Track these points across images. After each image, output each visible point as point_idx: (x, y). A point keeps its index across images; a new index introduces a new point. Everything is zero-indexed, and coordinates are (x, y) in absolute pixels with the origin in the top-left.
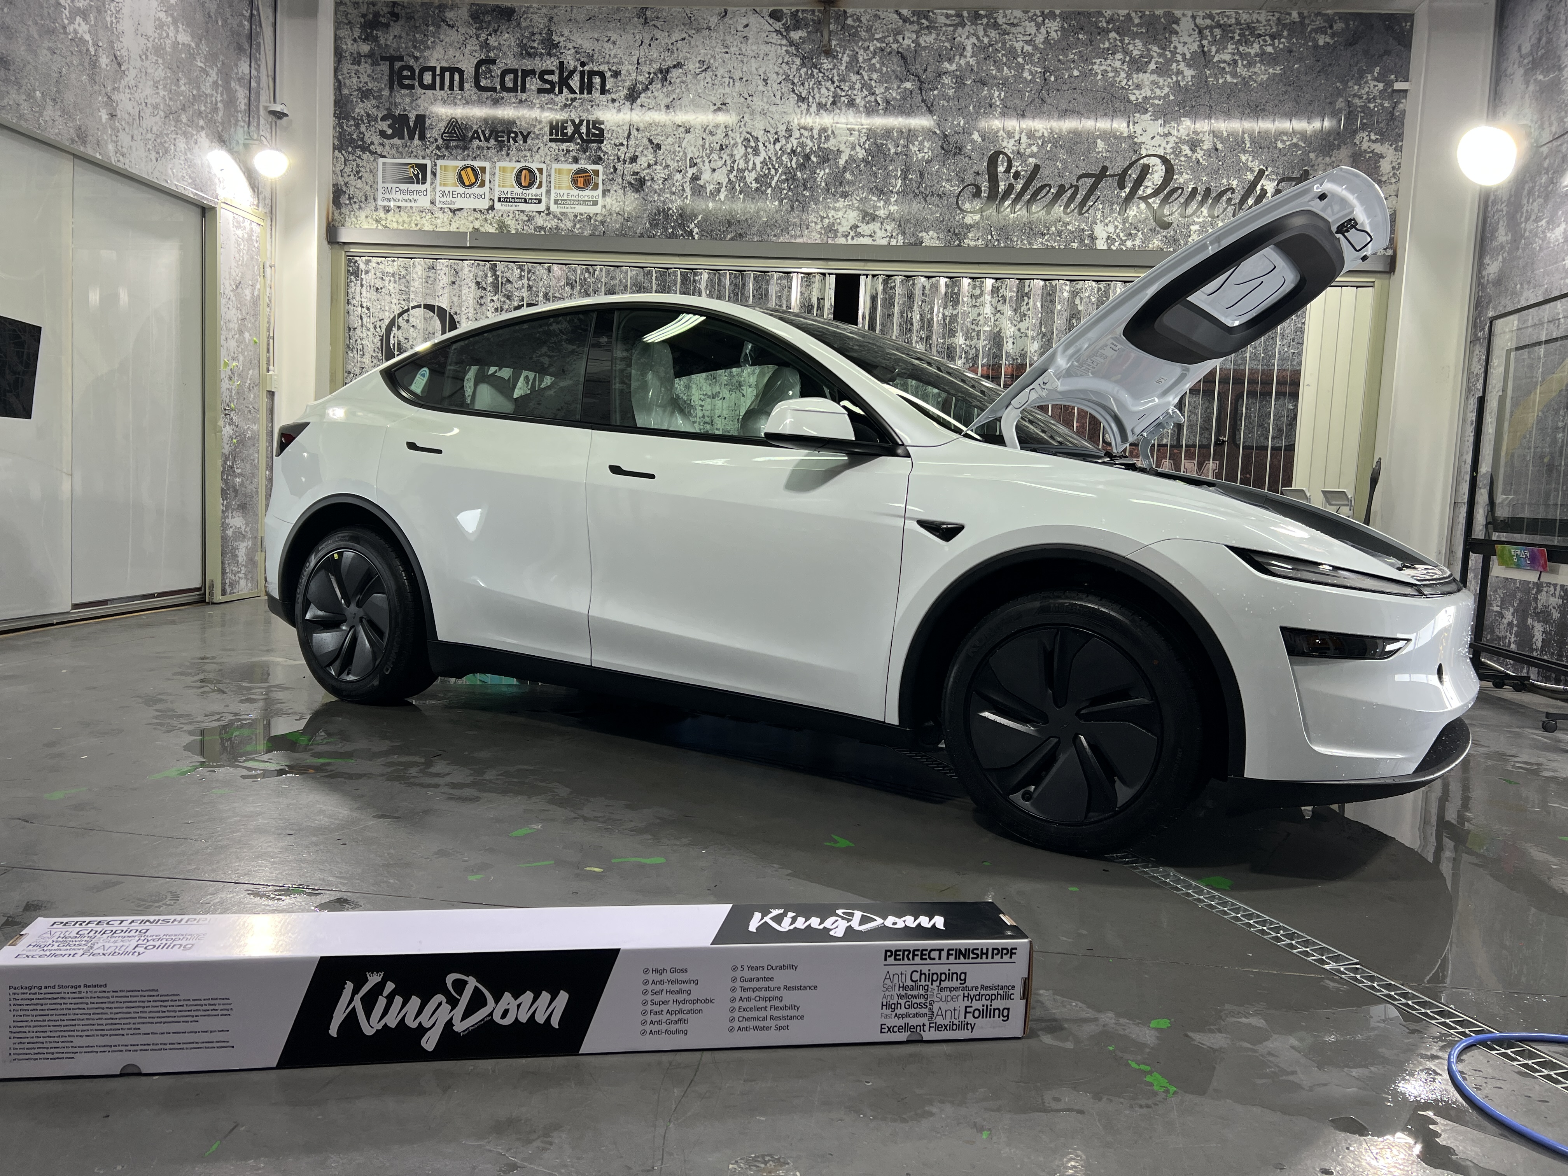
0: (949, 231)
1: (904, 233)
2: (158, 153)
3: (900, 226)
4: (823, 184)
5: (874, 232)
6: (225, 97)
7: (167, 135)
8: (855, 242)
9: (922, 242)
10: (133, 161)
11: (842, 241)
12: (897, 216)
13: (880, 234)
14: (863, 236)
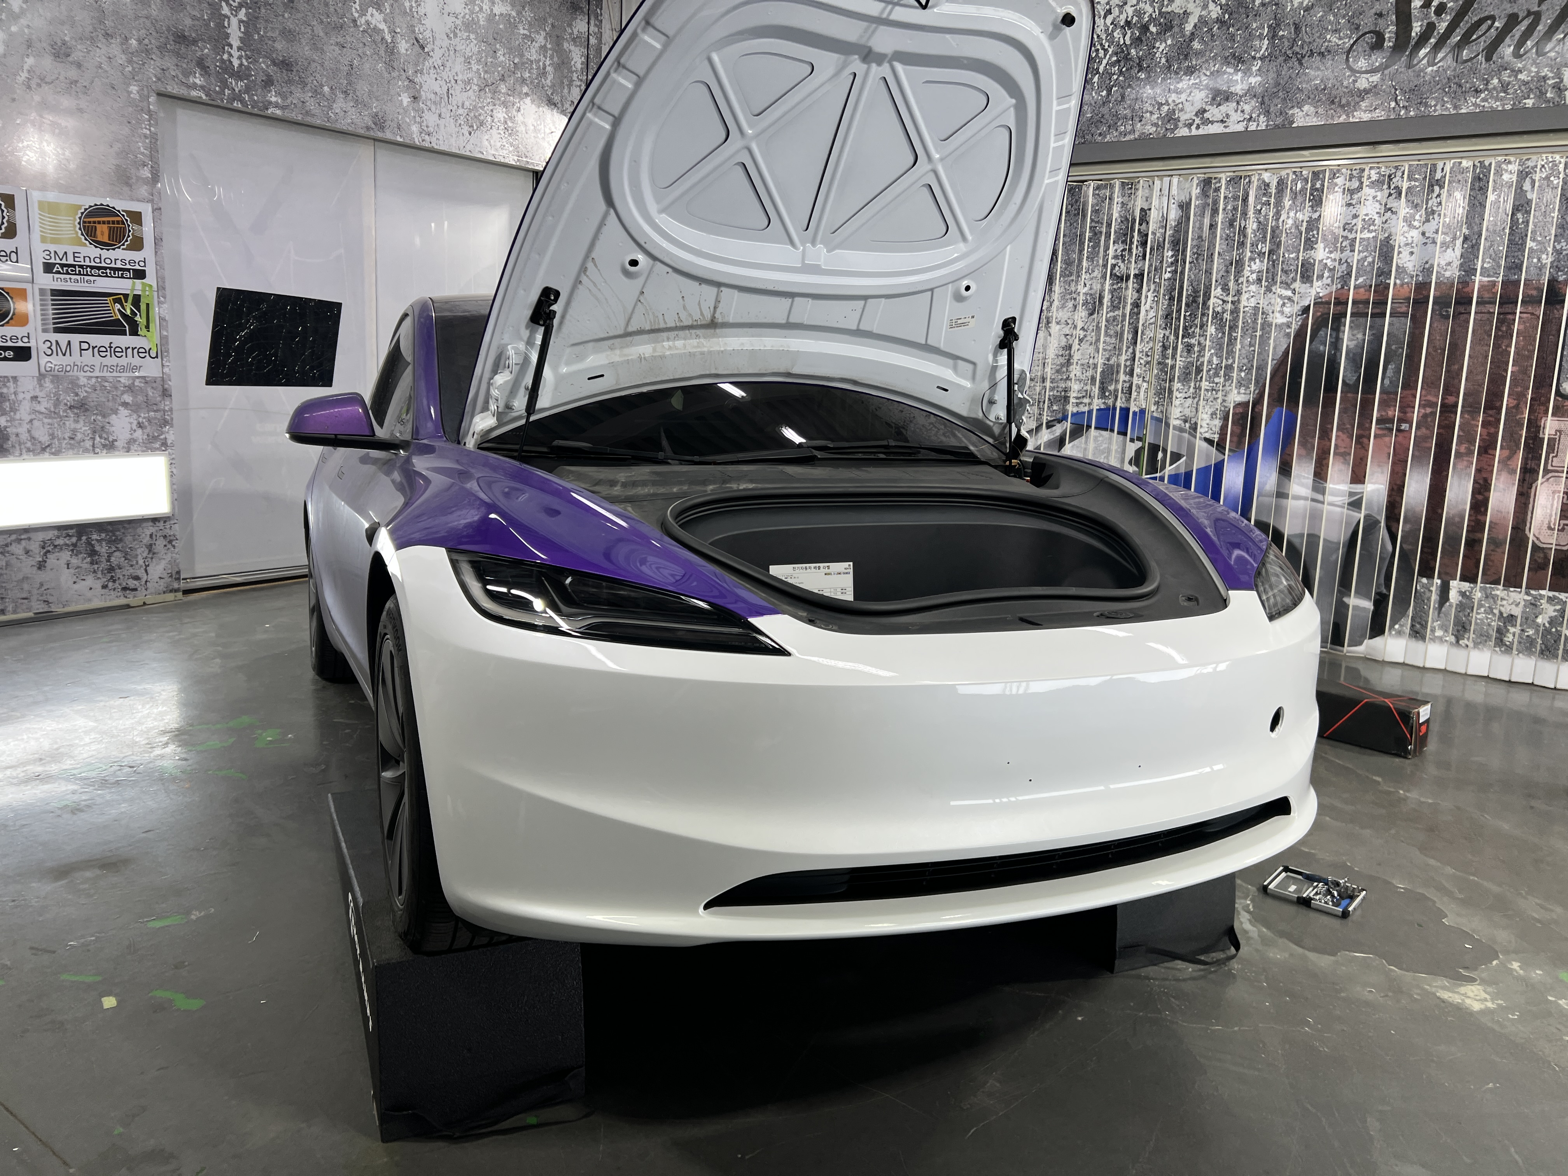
0: (1333, 102)
1: (1267, 113)
2: (472, 126)
3: (1263, 103)
4: (1163, 60)
5: (1228, 116)
6: (556, 59)
7: (482, 108)
8: (1201, 132)
9: (1293, 122)
10: (441, 138)
11: (1183, 132)
12: (1260, 90)
13: (1235, 117)
14: (1212, 122)
